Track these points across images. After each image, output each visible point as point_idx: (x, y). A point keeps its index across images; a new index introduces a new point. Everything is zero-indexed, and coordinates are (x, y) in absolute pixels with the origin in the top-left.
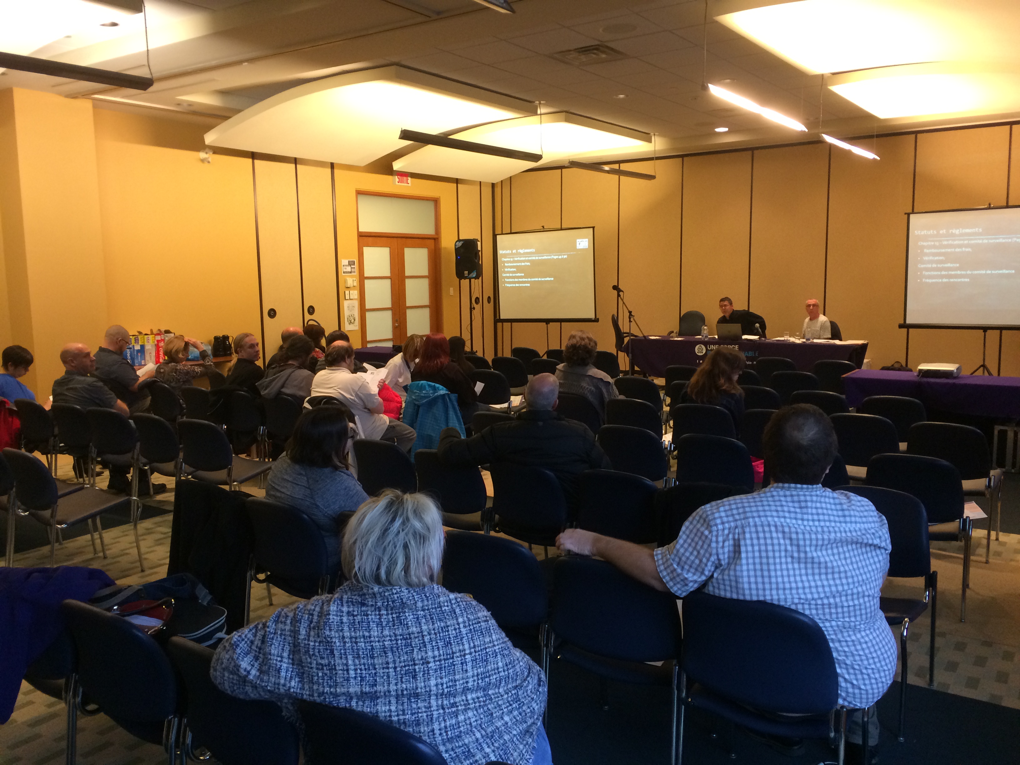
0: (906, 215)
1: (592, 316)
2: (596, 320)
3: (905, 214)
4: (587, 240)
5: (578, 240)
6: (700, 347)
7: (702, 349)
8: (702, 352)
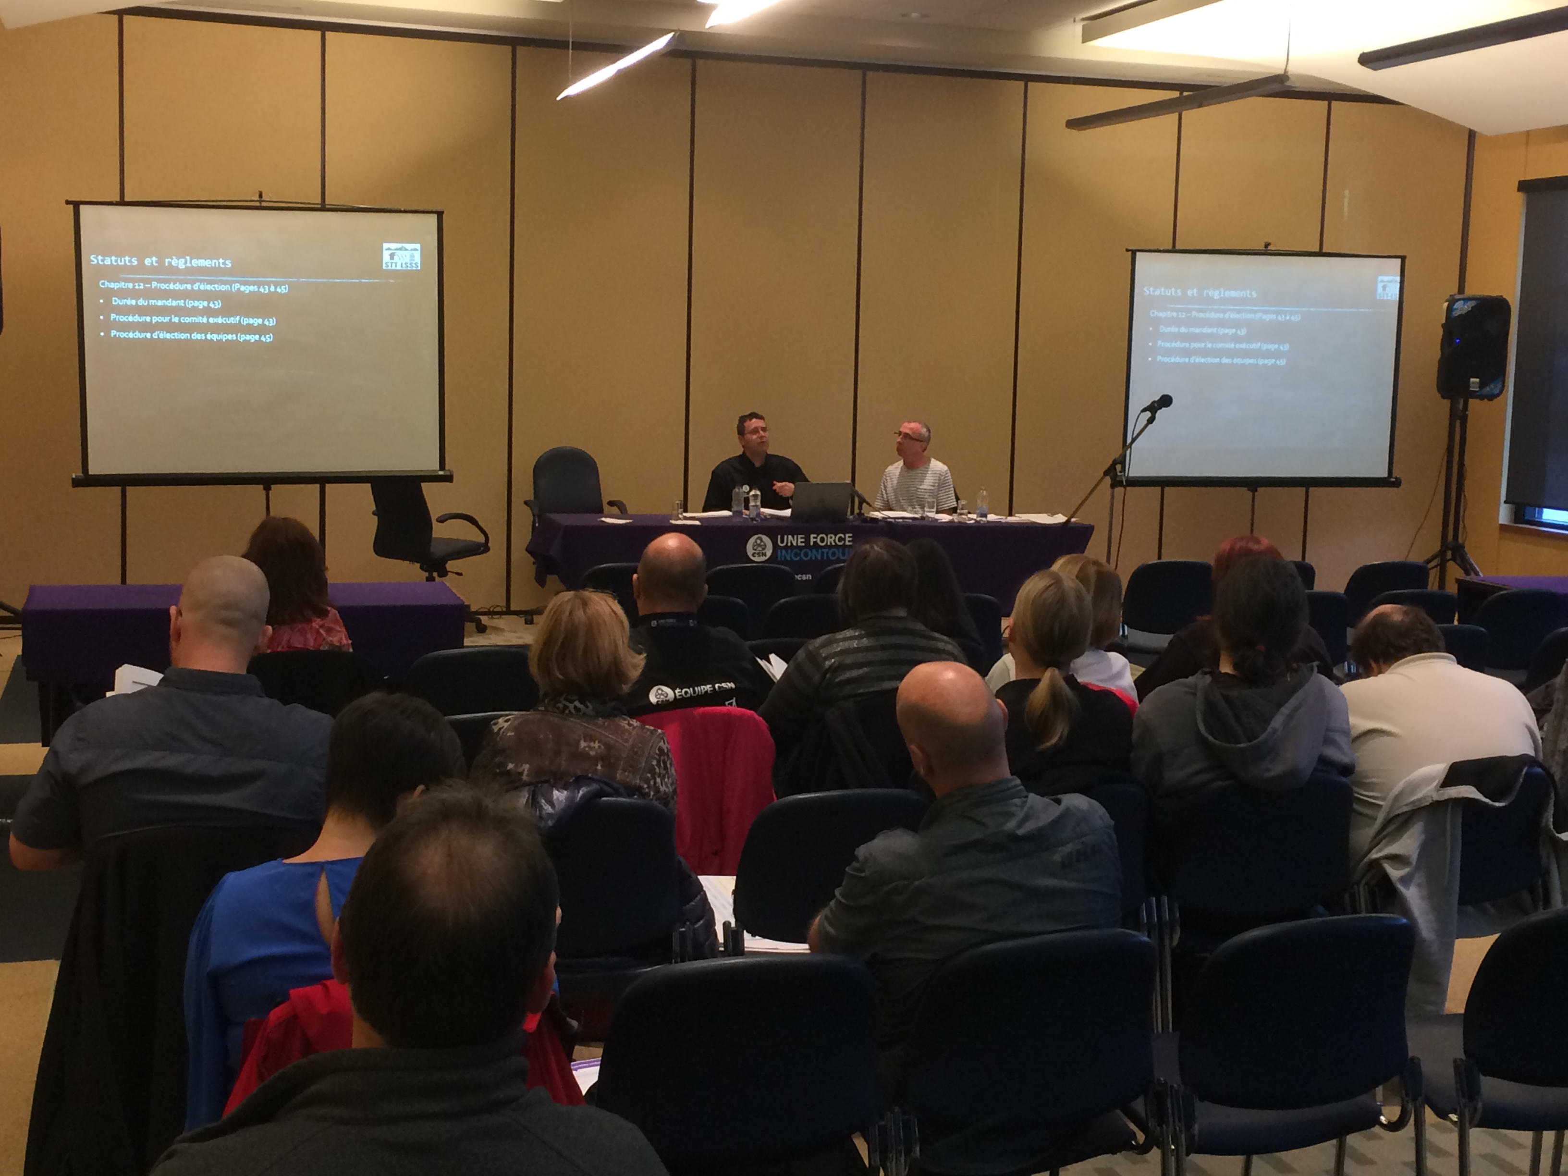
4: (417, 246)
6: (759, 542)
7: (763, 547)
8: (762, 553)
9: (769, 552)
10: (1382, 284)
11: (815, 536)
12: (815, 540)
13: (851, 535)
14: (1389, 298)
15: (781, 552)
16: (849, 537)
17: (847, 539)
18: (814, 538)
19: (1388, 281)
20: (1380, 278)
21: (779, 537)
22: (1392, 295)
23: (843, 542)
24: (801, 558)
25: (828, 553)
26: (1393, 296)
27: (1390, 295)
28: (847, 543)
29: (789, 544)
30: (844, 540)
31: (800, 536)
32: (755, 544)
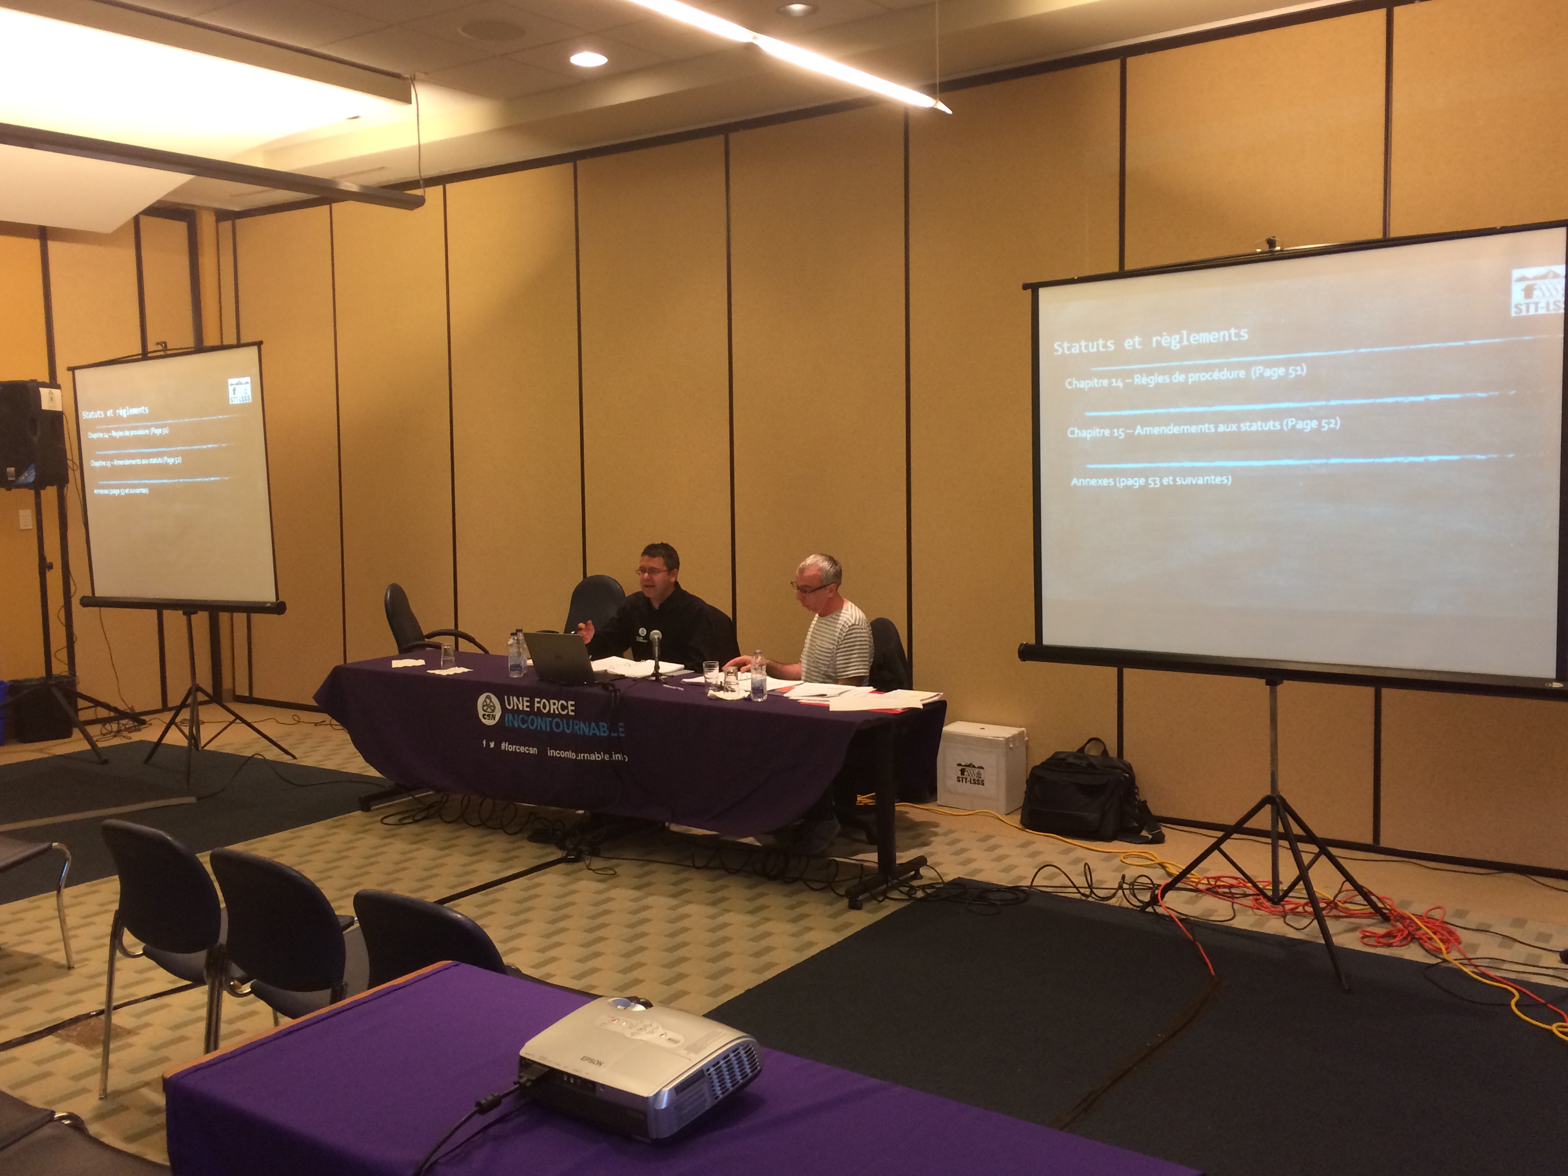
0: (1029, 291)
1: (268, 596)
2: (279, 608)
3: (1025, 287)
4: (248, 379)
5: (231, 381)
6: (488, 701)
7: (492, 708)
8: (493, 715)
9: (498, 714)
10: (1523, 285)
11: (539, 700)
12: (539, 705)
13: (573, 703)
14: (1542, 311)
15: (508, 716)
16: (572, 705)
17: (570, 708)
18: (538, 702)
19: (1536, 278)
20: (1516, 273)
21: (506, 697)
22: (1548, 304)
23: (566, 711)
24: (528, 726)
25: (551, 723)
26: (1552, 307)
27: (1542, 304)
28: (571, 713)
29: (515, 708)
30: (567, 708)
31: (525, 699)
32: (485, 704)
